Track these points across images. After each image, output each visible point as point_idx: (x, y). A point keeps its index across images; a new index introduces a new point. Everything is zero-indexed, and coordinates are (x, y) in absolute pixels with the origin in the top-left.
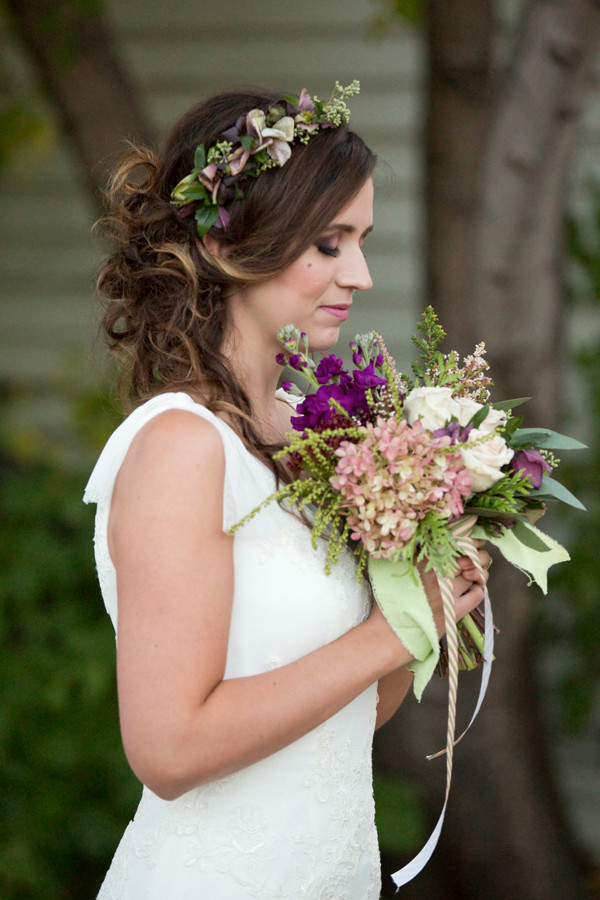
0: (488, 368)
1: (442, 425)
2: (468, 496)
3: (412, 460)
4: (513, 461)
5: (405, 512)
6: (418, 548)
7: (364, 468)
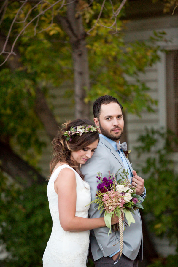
1: (121, 192)
2: (124, 204)
3: (115, 198)
4: (132, 199)
5: (113, 206)
6: (115, 212)
7: (107, 199)
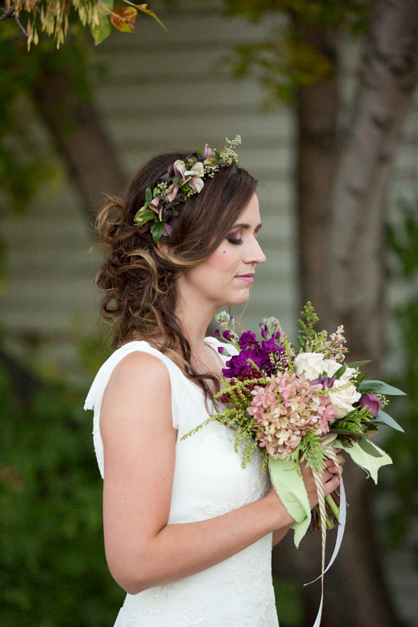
0: (345, 342)
1: (317, 377)
2: (332, 421)
3: (299, 398)
4: (360, 400)
5: (294, 431)
6: (301, 454)
7: (269, 403)
